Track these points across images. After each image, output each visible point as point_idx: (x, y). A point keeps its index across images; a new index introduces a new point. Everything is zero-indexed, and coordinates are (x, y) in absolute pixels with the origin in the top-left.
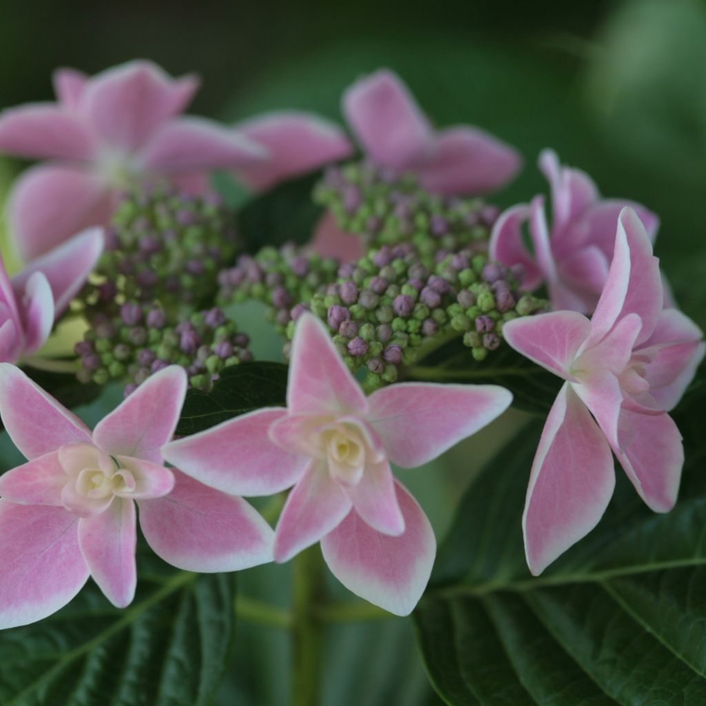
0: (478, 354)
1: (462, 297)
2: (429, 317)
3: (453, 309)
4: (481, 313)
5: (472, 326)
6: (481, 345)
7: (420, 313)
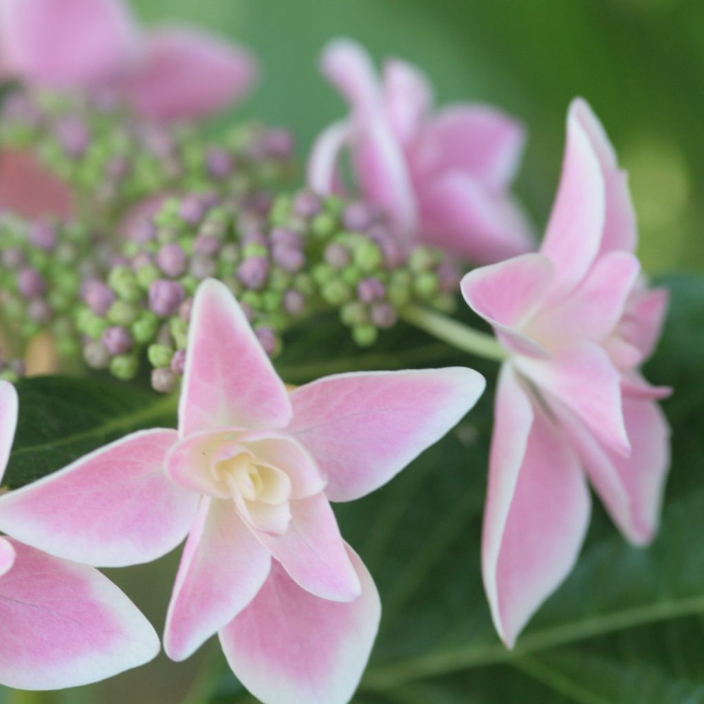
0: (364, 335)
1: (333, 254)
2: (291, 287)
3: (321, 273)
4: (365, 275)
5: (354, 294)
6: (369, 321)
7: (279, 282)
